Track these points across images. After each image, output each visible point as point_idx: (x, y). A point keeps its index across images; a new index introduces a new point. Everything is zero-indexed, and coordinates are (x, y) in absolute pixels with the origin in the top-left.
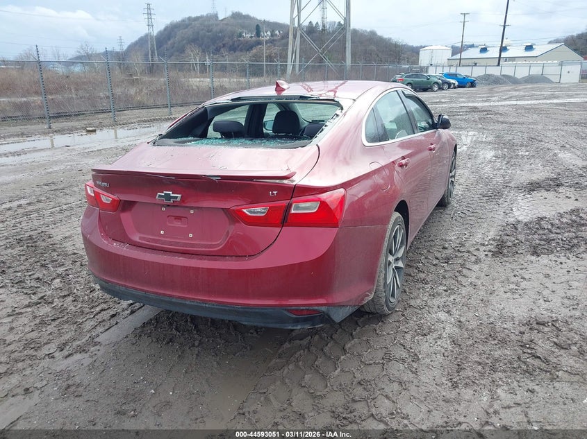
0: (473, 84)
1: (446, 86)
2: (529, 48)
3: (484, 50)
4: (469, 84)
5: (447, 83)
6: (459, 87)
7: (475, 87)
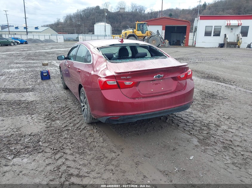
0: (26, 43)
1: (16, 44)
2: (36, 28)
3: (17, 28)
4: (24, 43)
5: (16, 42)
6: (21, 44)
7: (27, 44)
